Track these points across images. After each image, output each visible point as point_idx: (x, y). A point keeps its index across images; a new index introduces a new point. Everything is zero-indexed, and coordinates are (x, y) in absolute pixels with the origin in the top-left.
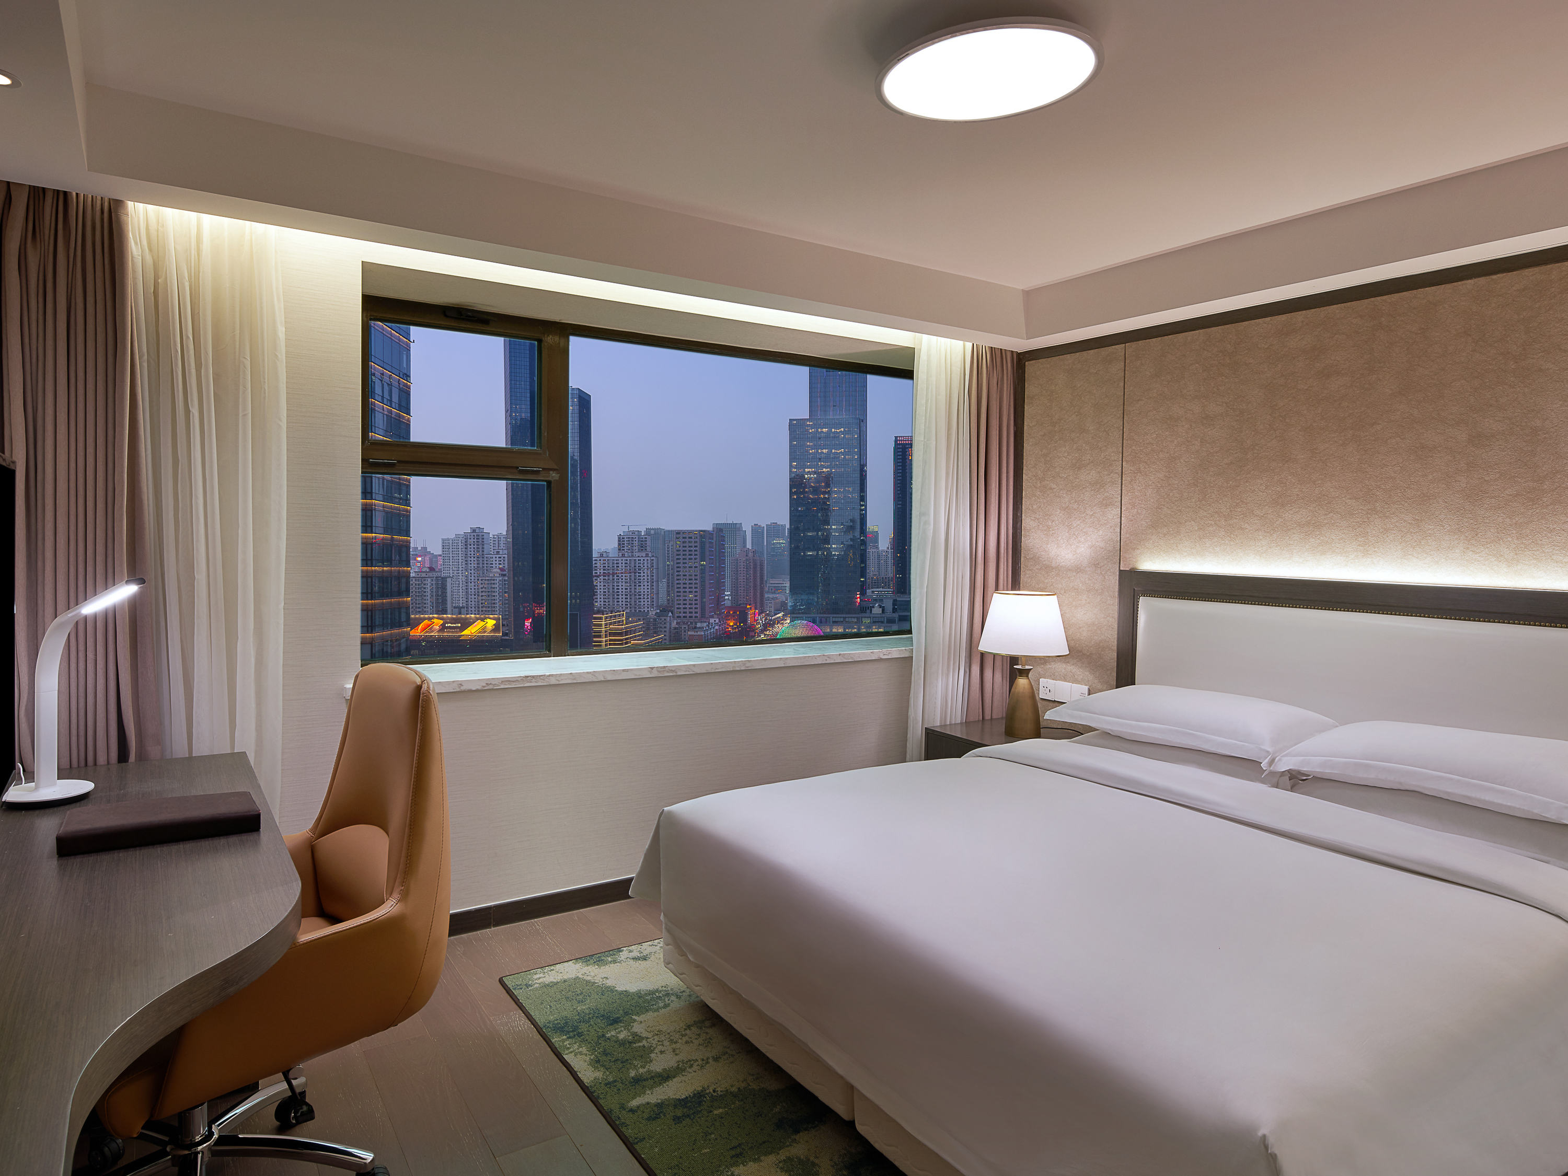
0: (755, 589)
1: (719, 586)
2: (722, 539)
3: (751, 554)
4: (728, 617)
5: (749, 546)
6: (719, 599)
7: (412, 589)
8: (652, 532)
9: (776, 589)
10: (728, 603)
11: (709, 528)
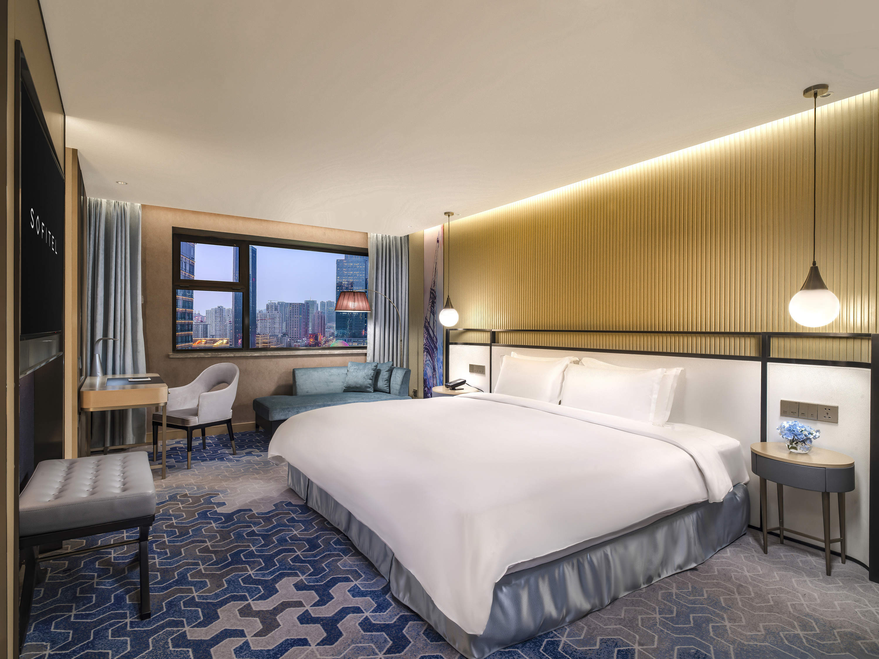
0: (321, 327)
1: (307, 325)
2: (308, 307)
3: (320, 313)
4: (310, 337)
5: (319, 310)
6: (306, 331)
7: (194, 329)
8: (280, 303)
9: (330, 327)
10: (310, 332)
11: (303, 302)
